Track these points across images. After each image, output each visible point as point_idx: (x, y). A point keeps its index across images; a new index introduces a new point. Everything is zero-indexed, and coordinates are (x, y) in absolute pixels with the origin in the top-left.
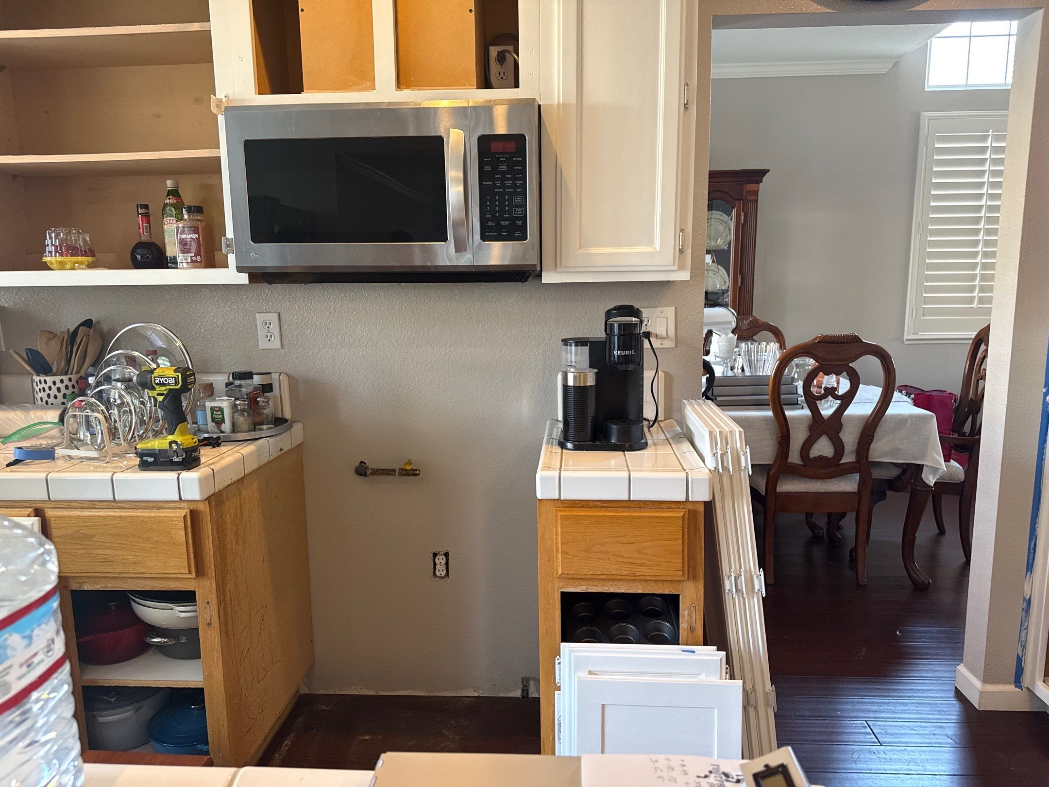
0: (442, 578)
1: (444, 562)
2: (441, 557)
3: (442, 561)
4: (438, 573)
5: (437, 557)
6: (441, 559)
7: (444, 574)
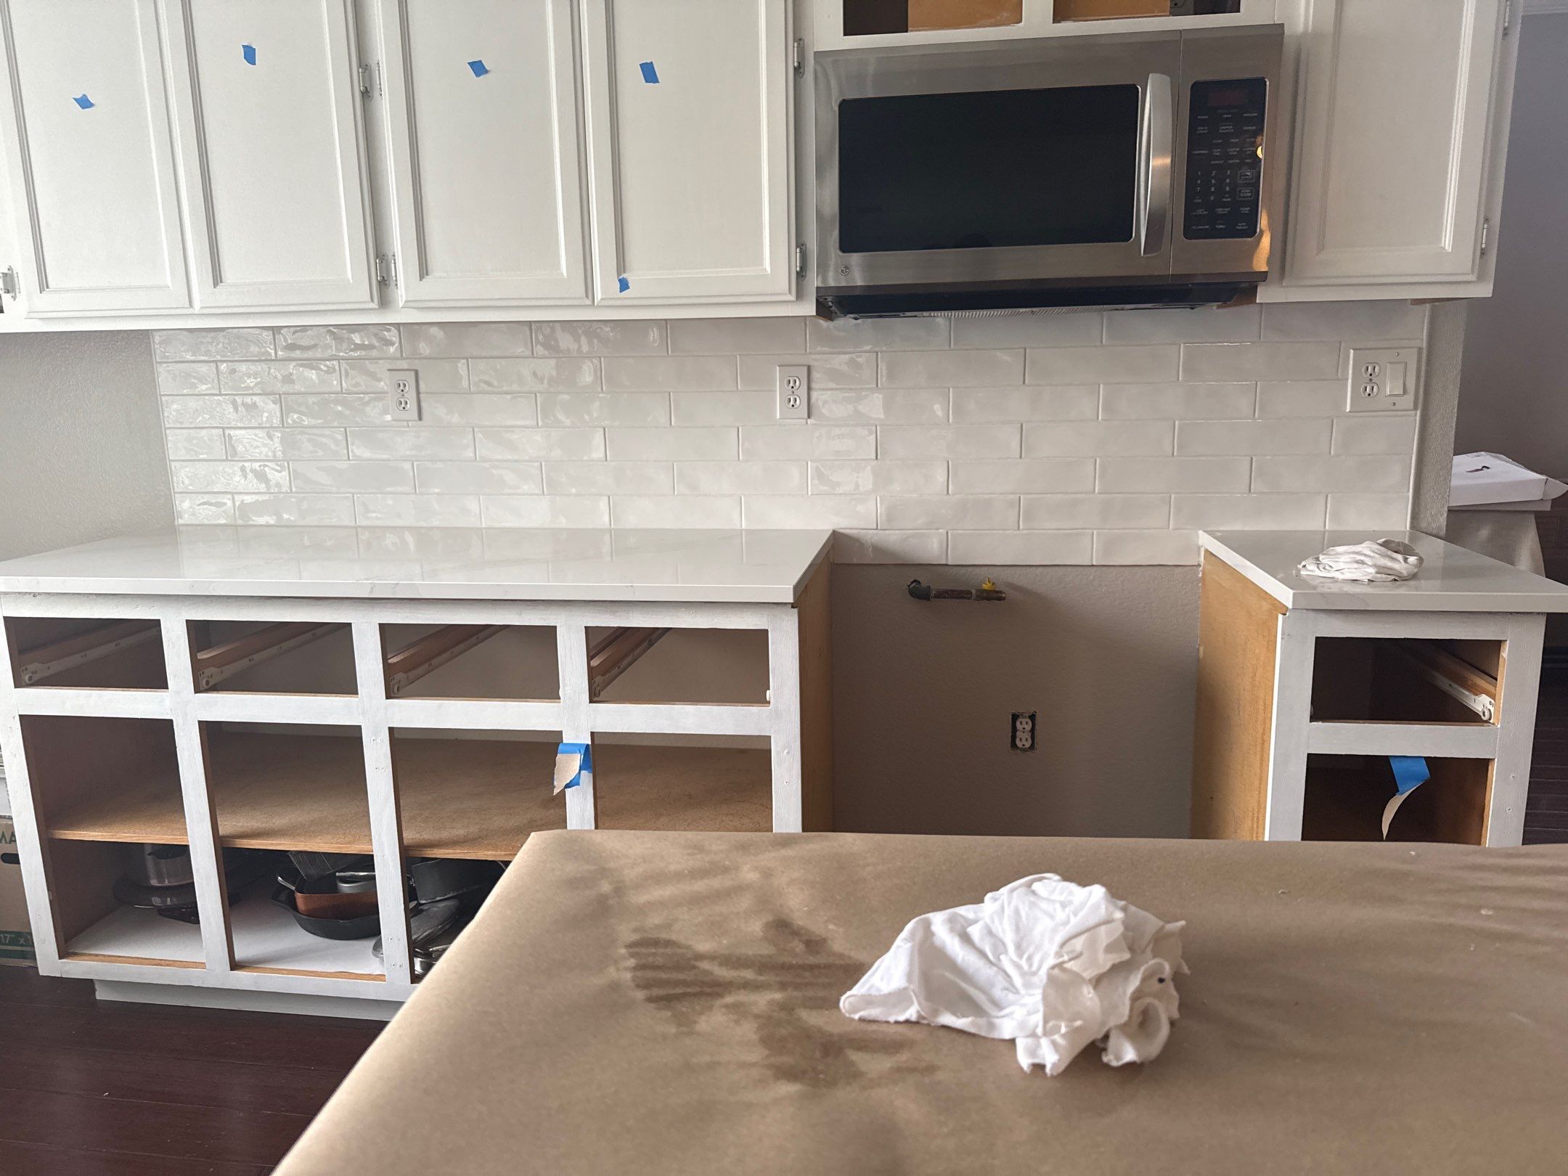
0: (1024, 750)
1: (1028, 727)
2: (1024, 721)
3: (1026, 726)
4: (1019, 744)
5: (1020, 720)
6: (1024, 723)
7: (1028, 744)
